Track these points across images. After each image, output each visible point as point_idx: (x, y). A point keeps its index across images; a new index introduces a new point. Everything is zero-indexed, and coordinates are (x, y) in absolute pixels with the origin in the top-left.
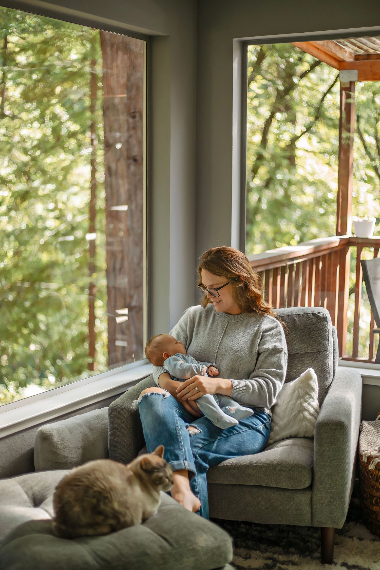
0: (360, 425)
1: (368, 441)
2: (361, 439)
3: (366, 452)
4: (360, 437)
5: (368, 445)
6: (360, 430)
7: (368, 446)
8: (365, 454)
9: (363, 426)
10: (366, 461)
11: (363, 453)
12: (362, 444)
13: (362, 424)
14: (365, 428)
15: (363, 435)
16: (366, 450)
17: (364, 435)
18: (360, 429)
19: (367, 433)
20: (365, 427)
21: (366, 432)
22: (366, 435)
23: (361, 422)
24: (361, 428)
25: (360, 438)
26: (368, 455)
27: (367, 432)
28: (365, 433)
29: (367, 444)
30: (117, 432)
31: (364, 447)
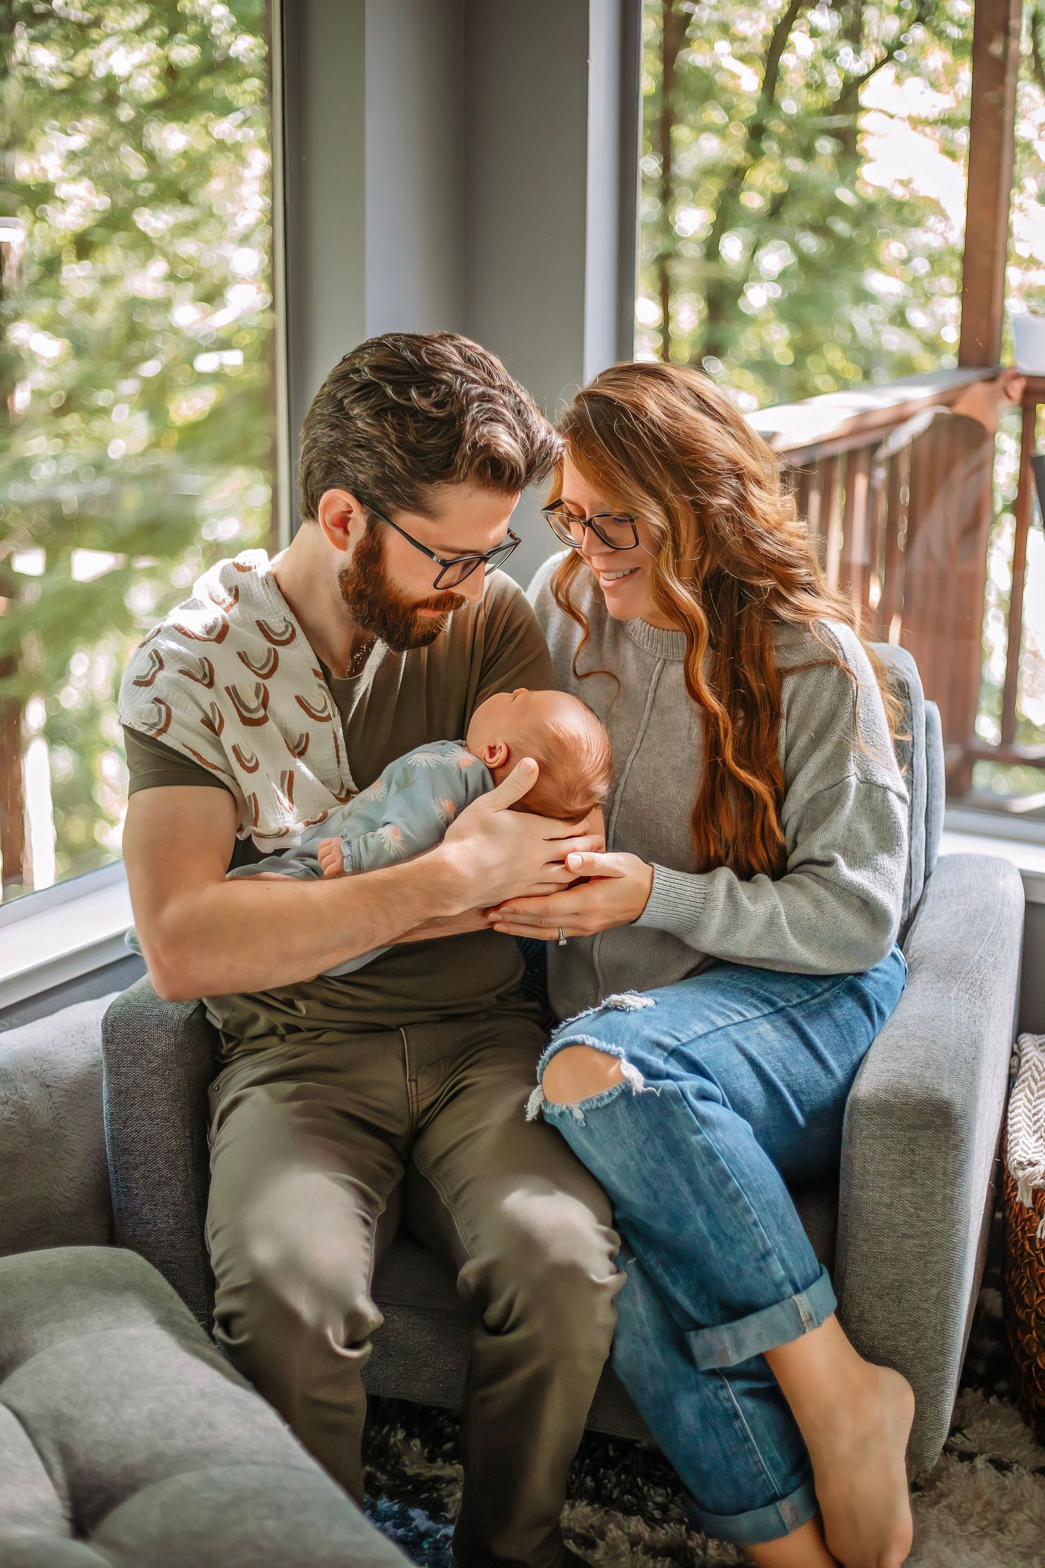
0: (1013, 1054)
1: (1038, 1120)
2: (1013, 1111)
3: (1030, 1169)
4: (1011, 1101)
5: (1038, 1135)
6: (1014, 1071)
7: (1037, 1141)
8: (1027, 1179)
9: (1024, 1060)
10: (1028, 1203)
11: (1020, 1173)
12: (1015, 1132)
13: (1019, 1048)
14: (1030, 1068)
15: (1019, 1096)
16: (1031, 1164)
17: (1026, 1096)
18: (1010, 1067)
19: (1035, 1088)
20: (1031, 1063)
21: (1033, 1084)
22: (1033, 1094)
23: (1016, 1040)
24: (1015, 1064)
25: (1010, 1108)
26: (1035, 1182)
27: (1036, 1081)
28: (1029, 1086)
29: (1035, 1132)
30: (132, 1105)
31: (1024, 1148)
